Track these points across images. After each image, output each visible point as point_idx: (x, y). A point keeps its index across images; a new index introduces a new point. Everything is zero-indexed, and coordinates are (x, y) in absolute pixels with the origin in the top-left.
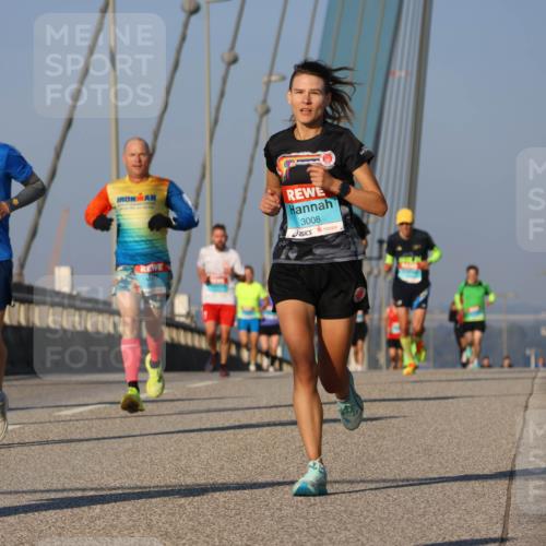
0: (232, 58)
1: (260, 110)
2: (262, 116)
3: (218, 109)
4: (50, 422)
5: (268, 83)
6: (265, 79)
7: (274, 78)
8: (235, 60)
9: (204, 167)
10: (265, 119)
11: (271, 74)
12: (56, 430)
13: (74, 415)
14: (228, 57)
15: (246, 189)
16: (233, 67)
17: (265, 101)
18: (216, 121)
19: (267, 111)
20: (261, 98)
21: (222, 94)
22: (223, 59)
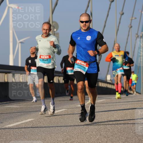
1: (129, 27)
3: (118, 27)
4: (75, 108)
5: (132, 20)
6: (131, 18)
8: (123, 14)
9: (115, 42)
10: (131, 29)
11: (132, 17)
12: (76, 110)
14: (121, 13)
15: (126, 47)
17: (131, 24)
18: (118, 30)
19: (131, 27)
20: (130, 23)
21: (120, 23)
22: (120, 13)
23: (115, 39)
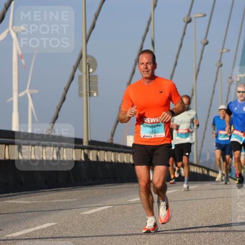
0: (206, 42)
1: (218, 65)
2: (219, 67)
3: (199, 65)
4: (126, 204)
5: (222, 53)
6: (221, 51)
7: (224, 51)
8: (207, 43)
9: (193, 91)
11: (223, 49)
13: (136, 201)
14: (204, 42)
15: (211, 100)
16: (206, 46)
17: (220, 61)
18: (198, 70)
19: (221, 65)
21: (201, 58)
22: (201, 43)
23: (193, 87)
